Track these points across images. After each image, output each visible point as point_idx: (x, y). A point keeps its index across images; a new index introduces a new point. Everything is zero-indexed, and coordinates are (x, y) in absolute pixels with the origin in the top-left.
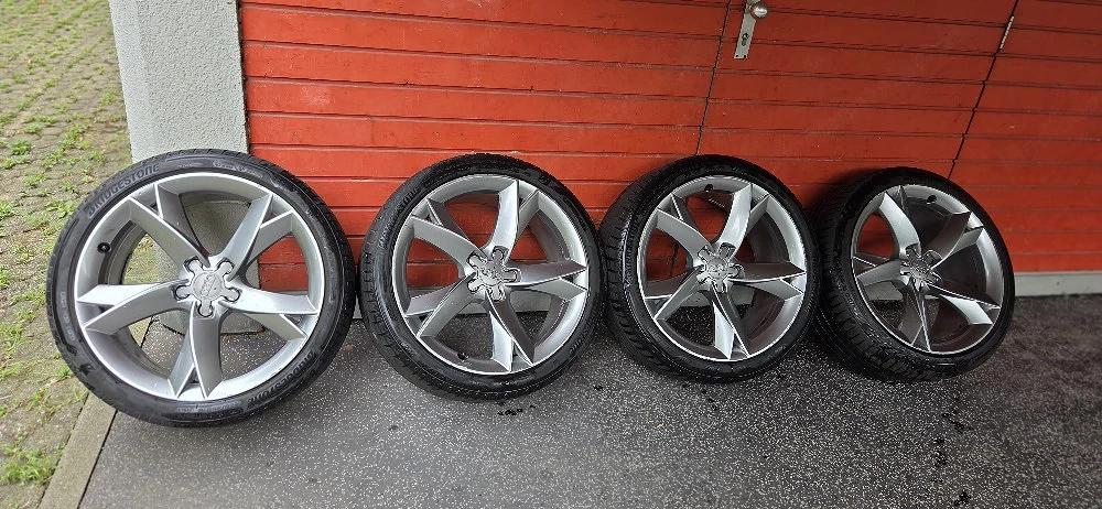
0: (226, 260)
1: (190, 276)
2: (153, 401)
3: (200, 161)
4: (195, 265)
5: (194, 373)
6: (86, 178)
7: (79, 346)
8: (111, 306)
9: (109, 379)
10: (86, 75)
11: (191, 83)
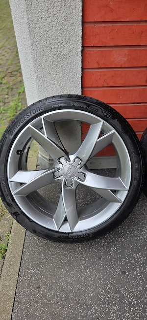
0: (77, 157)
1: (61, 166)
2: (48, 231)
3: (64, 103)
4: (62, 160)
5: (66, 217)
6: (7, 96)
7: (12, 203)
8: (25, 184)
9: (27, 220)
10: (3, 54)
11: (54, 53)
